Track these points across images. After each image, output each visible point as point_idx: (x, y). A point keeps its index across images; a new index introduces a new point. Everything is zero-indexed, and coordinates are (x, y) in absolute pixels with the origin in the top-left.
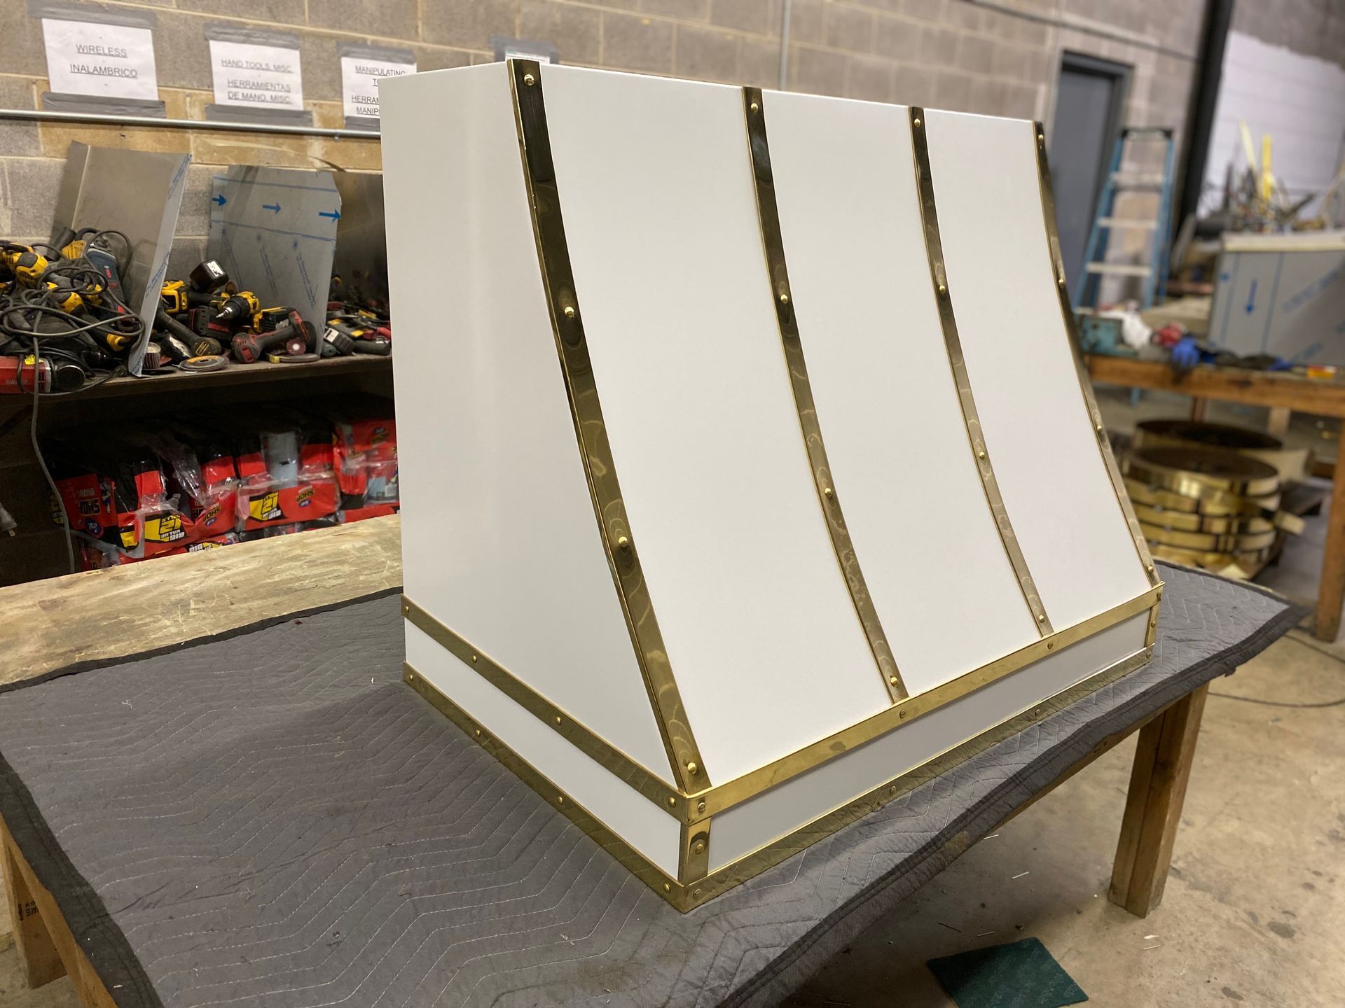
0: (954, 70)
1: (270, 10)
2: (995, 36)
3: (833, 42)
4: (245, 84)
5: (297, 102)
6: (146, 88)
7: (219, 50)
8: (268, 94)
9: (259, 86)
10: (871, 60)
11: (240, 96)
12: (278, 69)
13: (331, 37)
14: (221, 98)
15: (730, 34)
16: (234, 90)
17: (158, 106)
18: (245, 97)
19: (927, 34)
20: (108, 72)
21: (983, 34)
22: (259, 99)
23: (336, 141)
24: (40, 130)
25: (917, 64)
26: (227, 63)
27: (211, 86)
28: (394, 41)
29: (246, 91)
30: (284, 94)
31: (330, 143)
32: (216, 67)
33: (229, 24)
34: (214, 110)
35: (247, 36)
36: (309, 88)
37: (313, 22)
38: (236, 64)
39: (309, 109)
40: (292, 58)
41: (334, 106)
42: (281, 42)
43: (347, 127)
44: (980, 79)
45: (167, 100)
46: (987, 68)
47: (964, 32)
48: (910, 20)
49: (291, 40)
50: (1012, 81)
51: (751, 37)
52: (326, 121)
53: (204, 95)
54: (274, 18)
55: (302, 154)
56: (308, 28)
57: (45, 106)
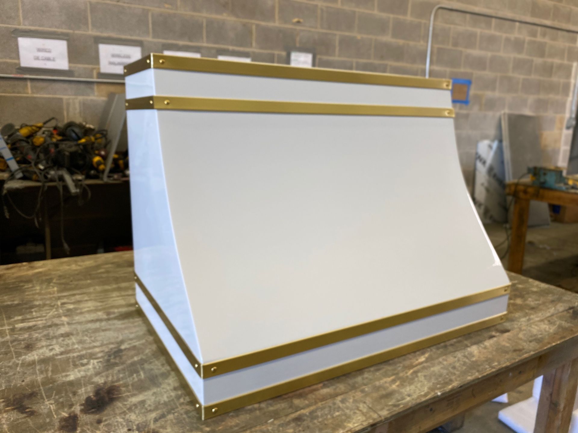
0: (523, 56)
1: (189, 38)
2: (547, 40)
3: (456, 44)
10: (476, 52)
13: (214, 48)
15: (401, 42)
19: (508, 40)
21: (539, 39)
24: (95, 87)
25: (502, 54)
28: (241, 49)
33: (172, 44)
35: (179, 49)
37: (207, 42)
42: (193, 51)
44: (538, 61)
46: (542, 55)
47: (528, 38)
48: (498, 34)
49: (197, 50)
50: (557, 61)
51: (412, 43)
54: (191, 41)
56: (205, 45)
57: (98, 78)
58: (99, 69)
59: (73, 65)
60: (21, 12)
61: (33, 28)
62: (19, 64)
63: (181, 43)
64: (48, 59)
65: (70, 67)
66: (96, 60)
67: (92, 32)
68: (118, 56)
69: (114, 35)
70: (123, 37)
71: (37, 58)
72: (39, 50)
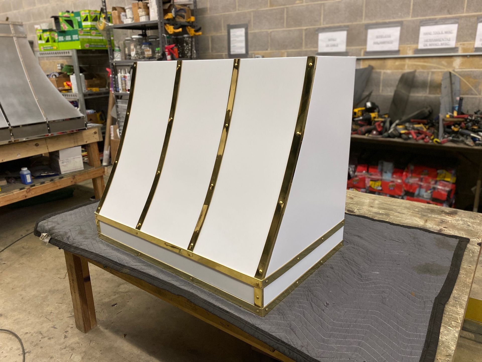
1: (448, 11)
4: (430, 40)
5: (453, 44)
6: (395, 46)
7: (423, 30)
8: (440, 43)
9: (436, 40)
11: (428, 45)
12: (446, 33)
13: (474, 16)
14: (421, 46)
16: (426, 43)
17: (398, 52)
18: (430, 45)
20: (384, 43)
22: (436, 45)
23: (468, 58)
24: (361, 62)
26: (426, 34)
27: (417, 43)
29: (430, 43)
30: (447, 42)
31: (465, 59)
32: (421, 36)
33: (430, 20)
34: (417, 51)
35: (436, 22)
36: (459, 38)
37: (467, 11)
38: (430, 34)
39: (457, 46)
40: (454, 28)
41: (470, 44)
42: (451, 22)
43: (475, 51)
45: (401, 49)
49: (455, 20)
52: (464, 50)
53: (414, 46)
54: (450, 14)
55: (450, 65)
56: (465, 14)
57: (364, 55)
58: (366, 48)
59: (349, 48)
60: (322, 16)
61: (328, 26)
62: (317, 51)
63: (438, 17)
64: (334, 45)
65: (347, 49)
66: (365, 42)
67: (365, 21)
68: (381, 37)
69: (380, 21)
70: (387, 21)
71: (327, 46)
72: (330, 40)
